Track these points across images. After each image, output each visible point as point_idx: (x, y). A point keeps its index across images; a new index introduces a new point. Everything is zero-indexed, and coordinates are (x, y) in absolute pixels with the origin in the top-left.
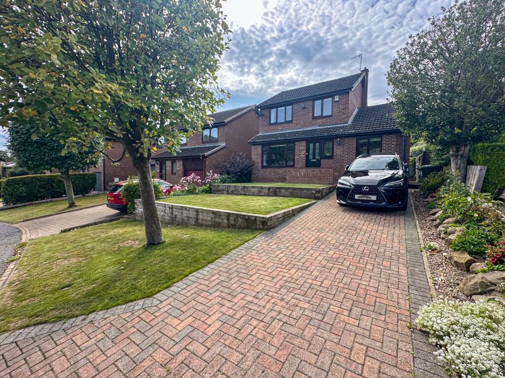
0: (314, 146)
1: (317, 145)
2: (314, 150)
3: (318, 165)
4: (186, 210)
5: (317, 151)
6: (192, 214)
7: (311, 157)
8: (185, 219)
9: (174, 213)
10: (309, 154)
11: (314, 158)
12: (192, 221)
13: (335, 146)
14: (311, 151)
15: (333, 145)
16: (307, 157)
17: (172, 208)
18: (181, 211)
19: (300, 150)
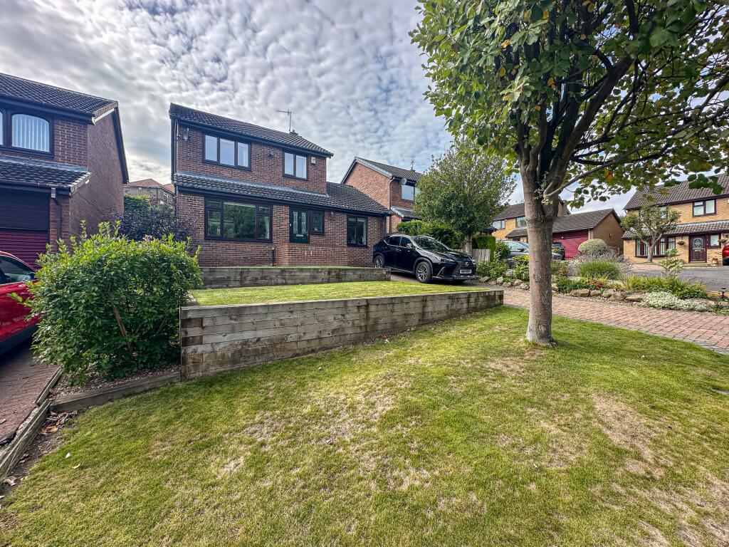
0: (300, 215)
1: (304, 215)
2: (300, 221)
3: (306, 241)
4: (402, 302)
5: (304, 223)
6: (415, 308)
7: (295, 230)
8: (399, 320)
9: (372, 315)
10: (292, 225)
11: (300, 232)
12: (415, 320)
13: (326, 220)
14: (296, 222)
15: (323, 220)
16: (291, 229)
17: (367, 306)
18: (389, 307)
19: (281, 217)
